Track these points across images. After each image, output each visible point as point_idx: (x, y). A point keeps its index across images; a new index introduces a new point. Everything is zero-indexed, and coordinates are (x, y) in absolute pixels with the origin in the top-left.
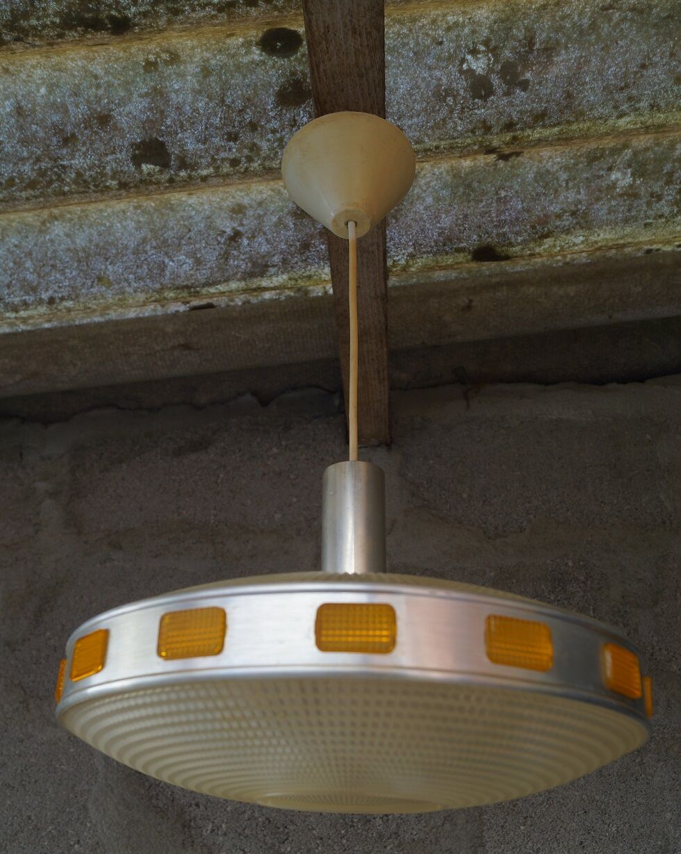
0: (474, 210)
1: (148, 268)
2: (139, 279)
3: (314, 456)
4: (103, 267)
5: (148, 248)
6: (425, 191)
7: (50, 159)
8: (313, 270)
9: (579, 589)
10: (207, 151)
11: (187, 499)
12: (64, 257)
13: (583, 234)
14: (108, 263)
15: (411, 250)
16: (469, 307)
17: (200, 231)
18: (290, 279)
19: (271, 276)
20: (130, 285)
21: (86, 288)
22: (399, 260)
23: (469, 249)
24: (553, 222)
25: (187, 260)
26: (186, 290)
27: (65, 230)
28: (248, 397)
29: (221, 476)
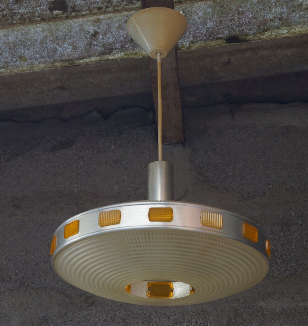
0: (225, 18)
1: (47, 51)
2: (42, 57)
3: (137, 151)
4: (23, 51)
5: (48, 41)
6: (198, 10)
7: (8, 10)
8: (138, 50)
9: (298, 229)
10: (86, 4)
11: (60, 178)
12: (2, 47)
13: (287, 29)
14: (26, 49)
15: (191, 39)
16: (229, 63)
17: (76, 32)
18: (125, 55)
19: (115, 54)
20: (37, 60)
21: (13, 62)
22: (185, 44)
23: (224, 38)
24: (269, 23)
25: (69, 47)
26: (67, 62)
27: (4, 33)
28: (95, 114)
29: (80, 163)
